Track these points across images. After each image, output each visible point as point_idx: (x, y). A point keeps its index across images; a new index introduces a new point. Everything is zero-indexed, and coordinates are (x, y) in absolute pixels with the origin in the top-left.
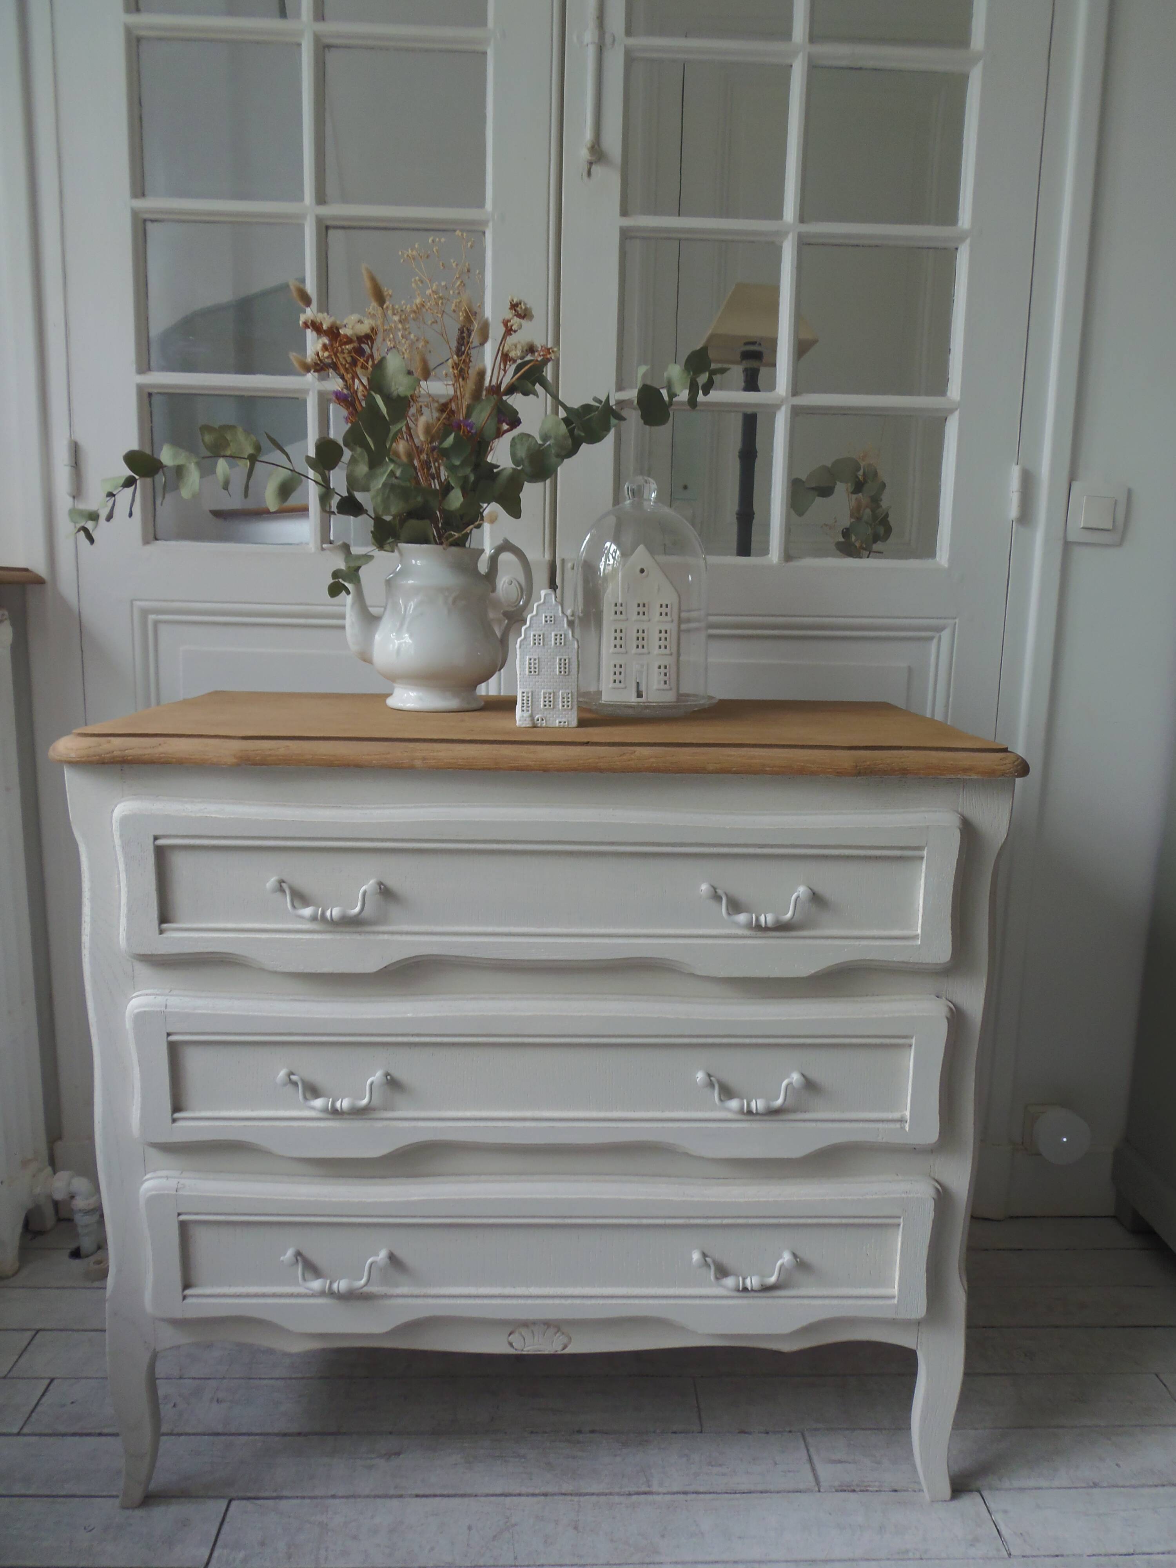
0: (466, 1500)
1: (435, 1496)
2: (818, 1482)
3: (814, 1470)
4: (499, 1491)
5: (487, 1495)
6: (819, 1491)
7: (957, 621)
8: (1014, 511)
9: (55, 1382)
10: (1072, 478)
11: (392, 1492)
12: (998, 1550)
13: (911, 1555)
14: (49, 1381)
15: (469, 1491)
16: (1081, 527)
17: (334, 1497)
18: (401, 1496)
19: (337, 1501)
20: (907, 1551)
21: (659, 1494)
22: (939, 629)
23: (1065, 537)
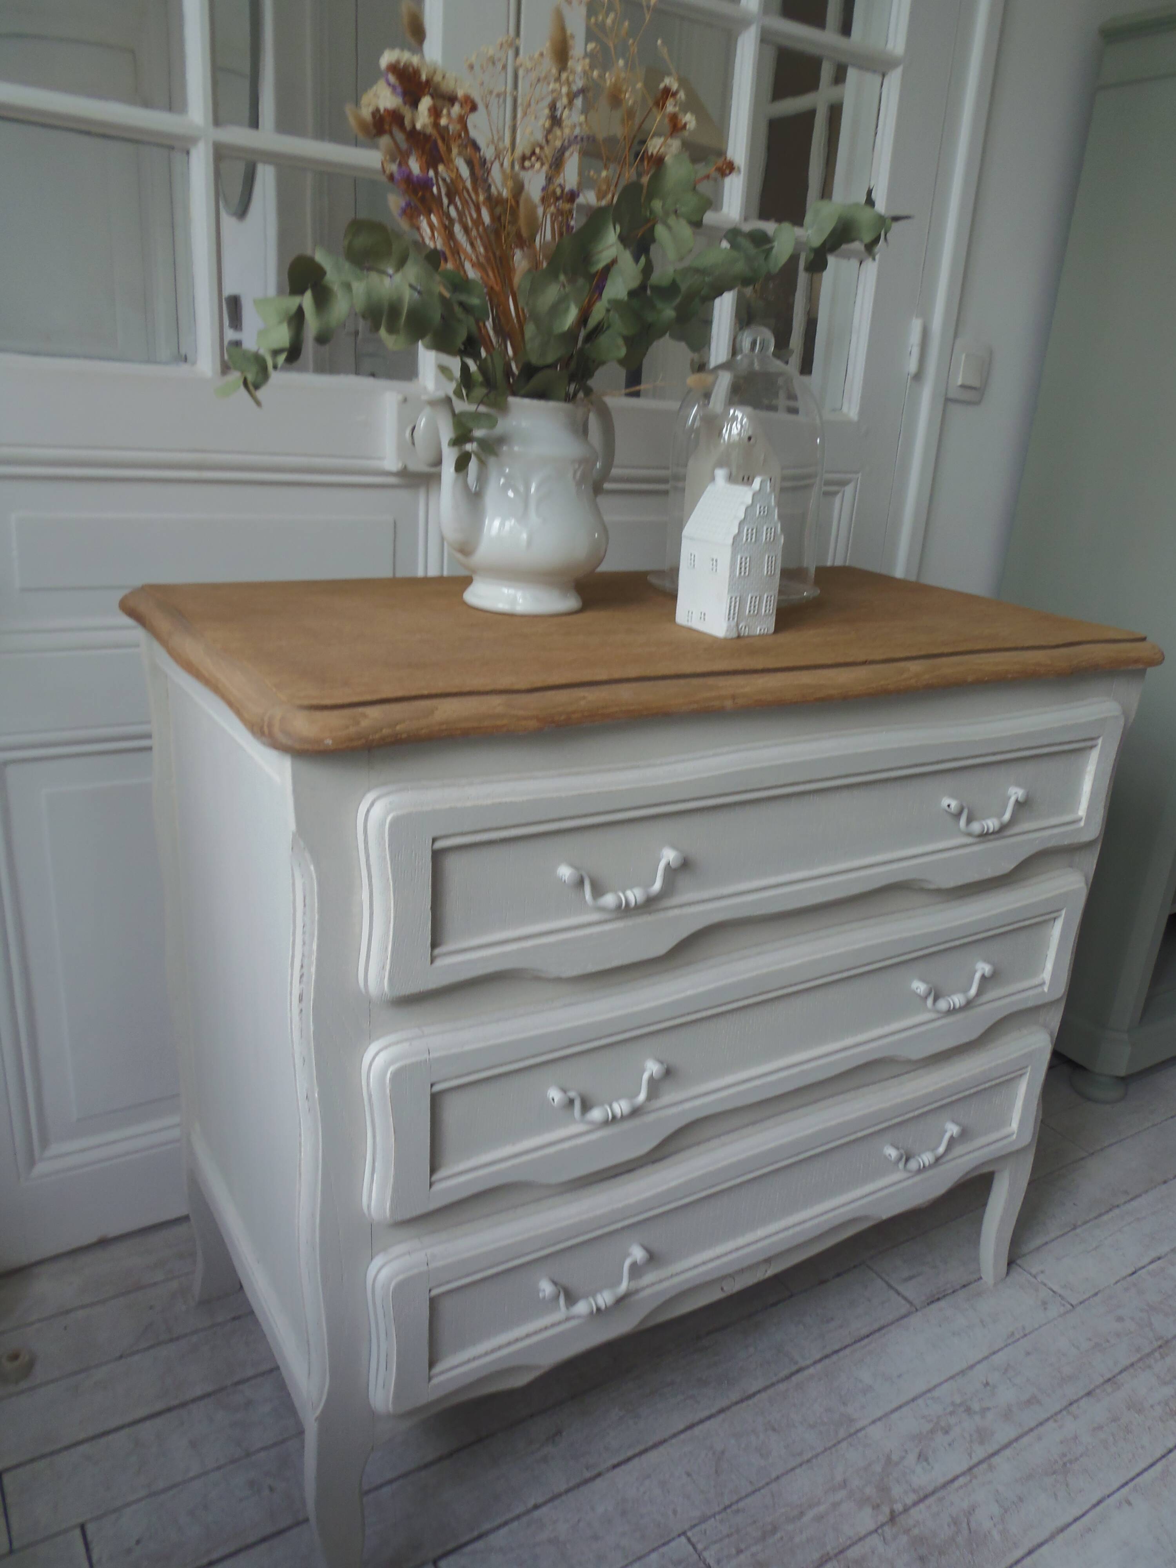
0: (661, 1449)
1: (629, 1459)
2: (911, 1303)
3: (898, 1293)
4: (681, 1427)
5: (674, 1436)
6: (917, 1310)
7: (860, 475)
8: (912, 366)
9: (90, 1529)
10: (956, 336)
11: (587, 1475)
12: (1064, 1305)
13: (1017, 1336)
14: (77, 1532)
15: (657, 1438)
16: (960, 382)
17: (536, 1507)
18: (599, 1475)
19: (544, 1510)
20: (1013, 1334)
21: (808, 1367)
22: (843, 483)
23: (946, 394)
